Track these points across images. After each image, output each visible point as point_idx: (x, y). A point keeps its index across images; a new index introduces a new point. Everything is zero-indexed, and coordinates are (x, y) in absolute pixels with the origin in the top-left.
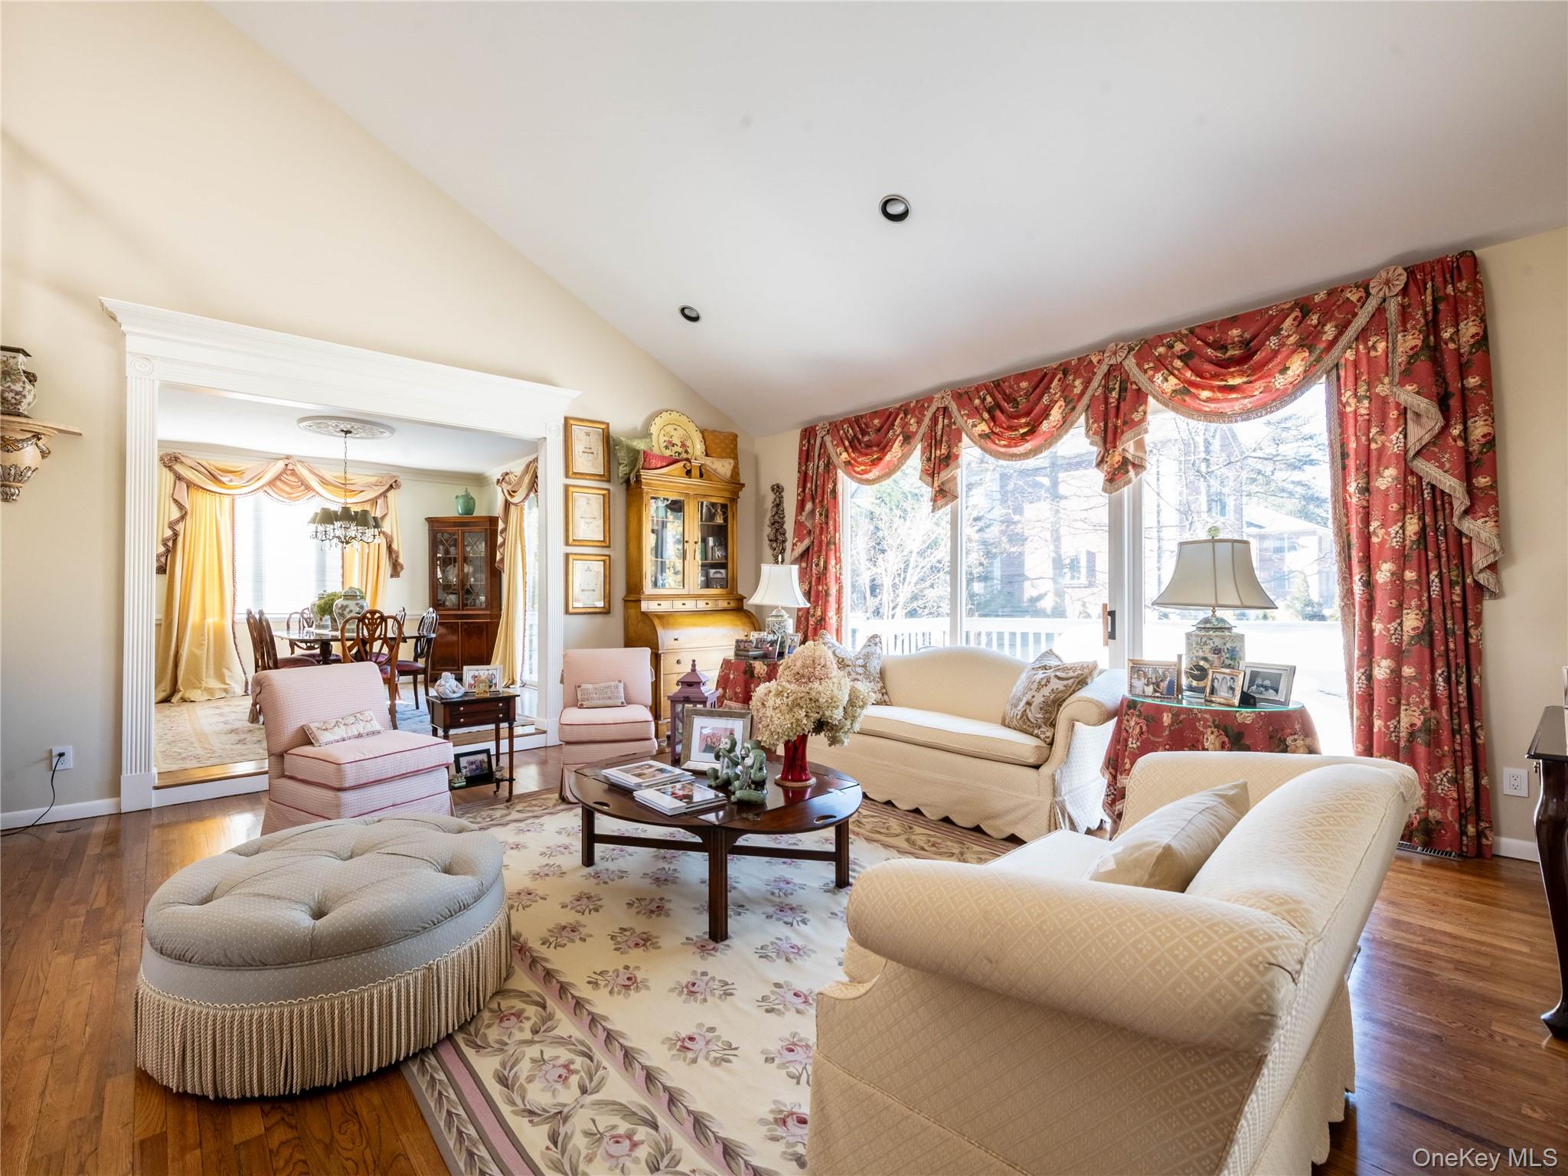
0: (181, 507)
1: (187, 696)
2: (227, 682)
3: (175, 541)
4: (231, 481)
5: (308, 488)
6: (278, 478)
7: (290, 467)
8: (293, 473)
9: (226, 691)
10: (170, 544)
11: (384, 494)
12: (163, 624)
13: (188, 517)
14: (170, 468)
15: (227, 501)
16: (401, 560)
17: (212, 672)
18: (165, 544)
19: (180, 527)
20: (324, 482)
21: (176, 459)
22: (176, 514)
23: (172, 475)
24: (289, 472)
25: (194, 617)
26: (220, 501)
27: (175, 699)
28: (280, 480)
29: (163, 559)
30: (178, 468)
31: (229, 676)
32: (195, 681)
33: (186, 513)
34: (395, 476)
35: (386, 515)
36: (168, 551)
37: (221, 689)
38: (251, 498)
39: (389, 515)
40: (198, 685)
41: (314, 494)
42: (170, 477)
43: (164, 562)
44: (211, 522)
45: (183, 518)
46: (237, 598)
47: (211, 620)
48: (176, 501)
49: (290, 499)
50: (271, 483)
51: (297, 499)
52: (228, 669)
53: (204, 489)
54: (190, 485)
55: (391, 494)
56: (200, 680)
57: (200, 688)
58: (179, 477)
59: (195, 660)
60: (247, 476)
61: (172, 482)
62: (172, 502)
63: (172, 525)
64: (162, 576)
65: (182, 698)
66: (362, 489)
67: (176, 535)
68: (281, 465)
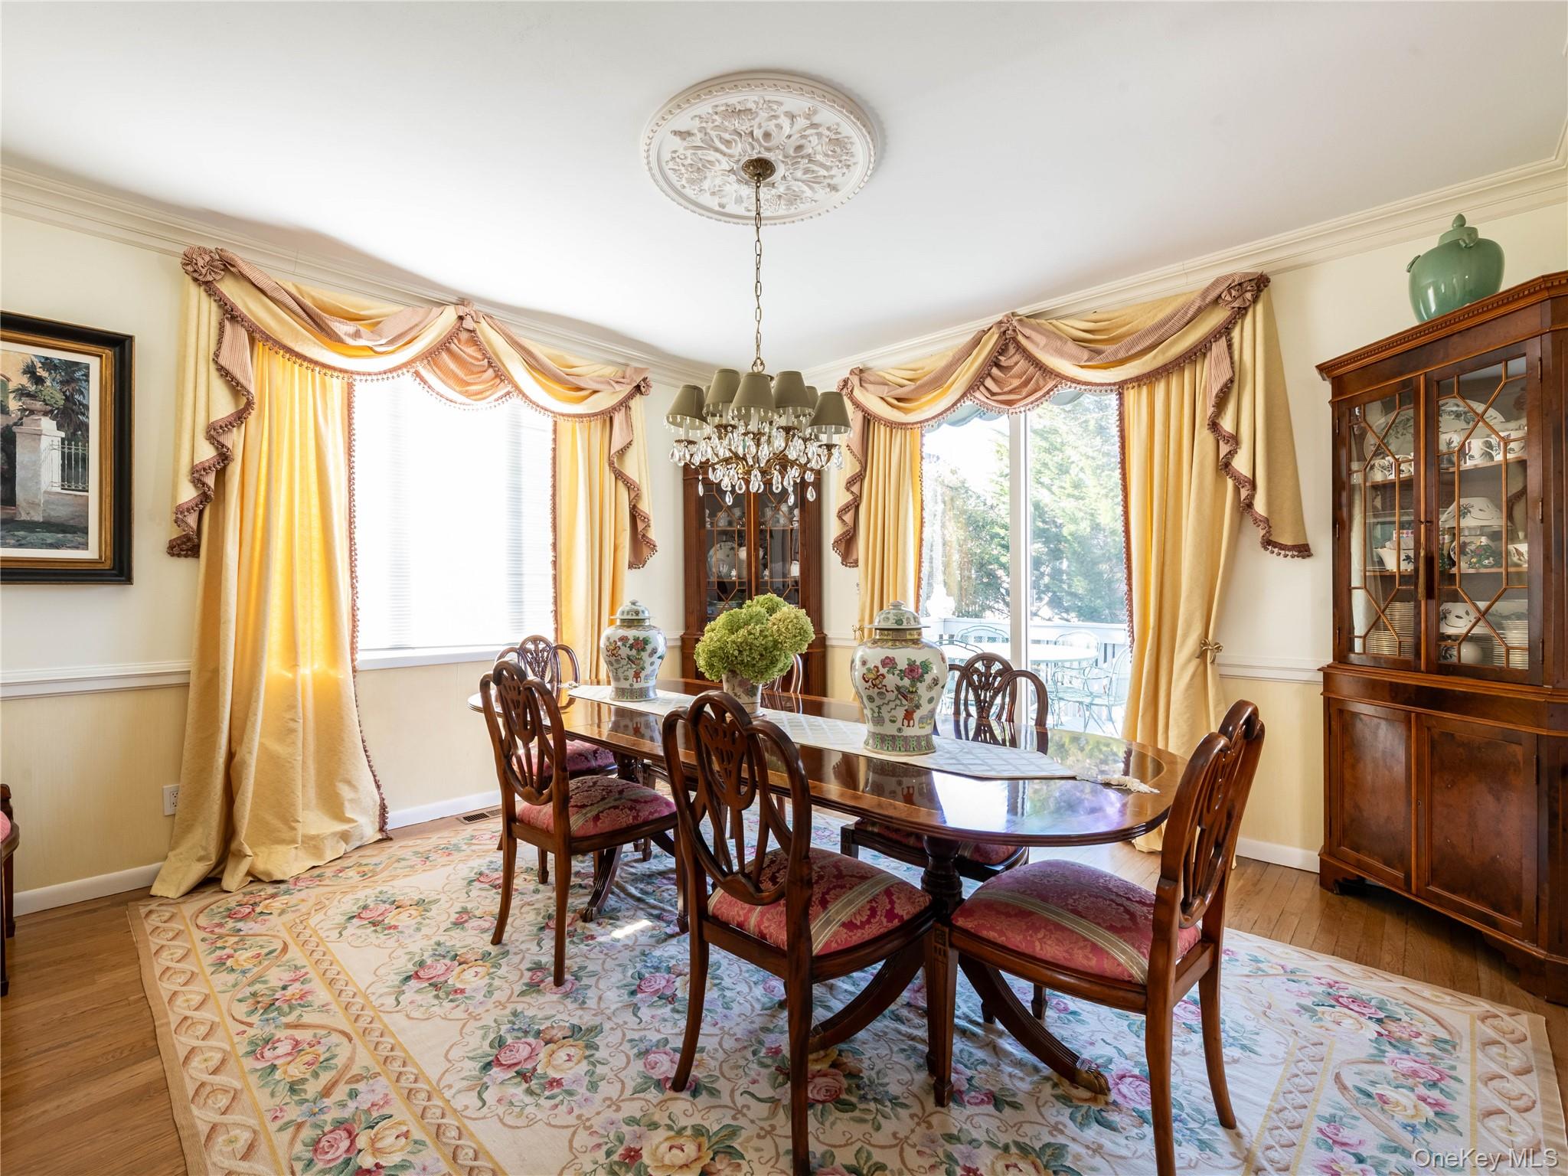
0: (236, 388)
1: (261, 865)
2: (349, 814)
3: (221, 475)
4: (357, 335)
5: (501, 375)
6: (444, 345)
7: (468, 323)
8: (474, 339)
9: (345, 837)
10: (210, 480)
11: (624, 404)
12: (193, 679)
13: (252, 419)
14: (209, 287)
15: (336, 385)
16: (653, 534)
17: (312, 792)
18: (197, 482)
19: (234, 440)
20: (534, 364)
21: (227, 266)
22: (224, 406)
23: (214, 306)
24: (464, 336)
25: (273, 666)
26: (324, 385)
27: (233, 879)
28: (449, 351)
29: (192, 520)
30: (229, 289)
31: (352, 801)
32: (276, 823)
33: (249, 404)
34: (642, 370)
35: (630, 443)
36: (204, 498)
37: (334, 834)
38: (385, 386)
39: (634, 444)
40: (286, 835)
41: (509, 388)
42: (207, 312)
43: (194, 524)
44: (303, 433)
45: (240, 417)
46: (360, 615)
47: (312, 667)
48: (224, 373)
49: (468, 394)
50: (431, 356)
51: (478, 395)
52: (349, 783)
53: (289, 350)
54: (256, 336)
55: (636, 403)
56: (288, 819)
57: (294, 841)
58: (230, 314)
59: (277, 769)
60: (391, 330)
61: (214, 324)
62: (214, 374)
63: (215, 433)
64: (183, 565)
65: (249, 873)
66: (596, 387)
67: (224, 457)
68: (450, 315)
